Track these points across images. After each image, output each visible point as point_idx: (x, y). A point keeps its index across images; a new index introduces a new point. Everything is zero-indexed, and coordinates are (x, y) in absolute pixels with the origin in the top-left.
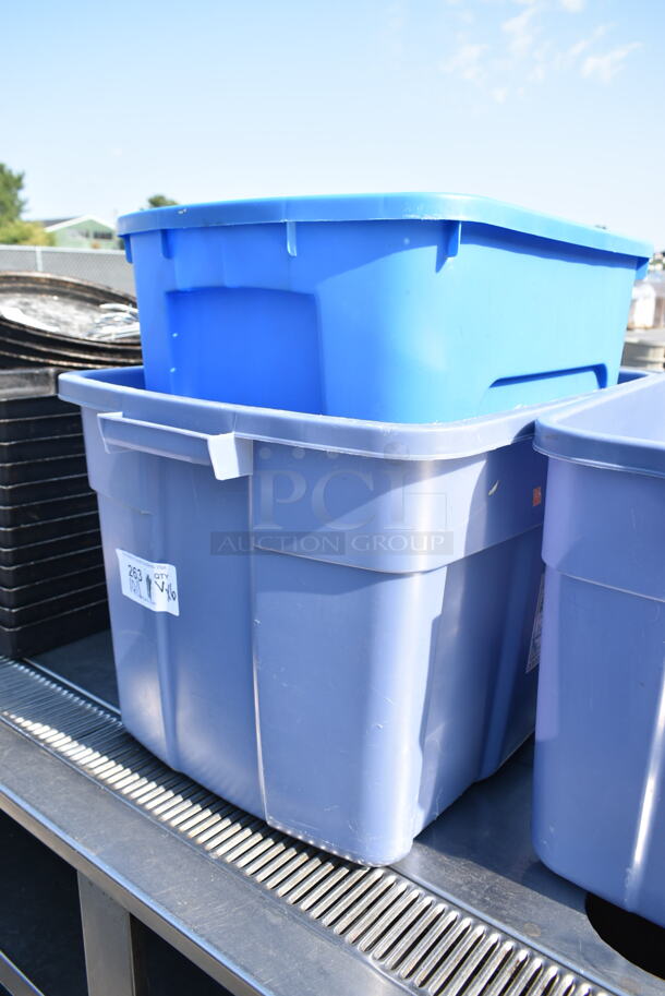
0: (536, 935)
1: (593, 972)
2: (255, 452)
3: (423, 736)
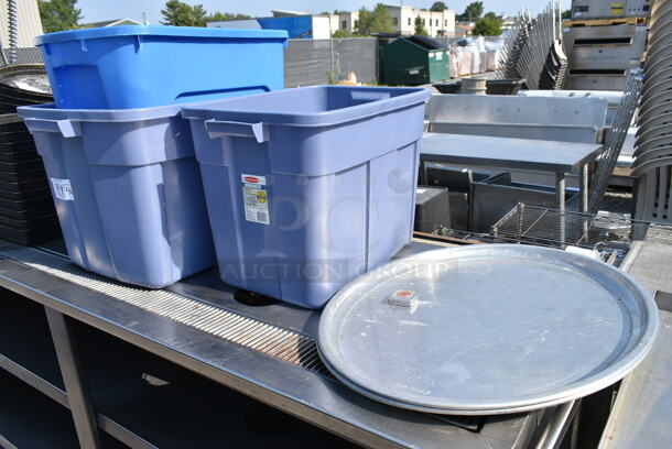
2: (82, 126)
3: (167, 233)
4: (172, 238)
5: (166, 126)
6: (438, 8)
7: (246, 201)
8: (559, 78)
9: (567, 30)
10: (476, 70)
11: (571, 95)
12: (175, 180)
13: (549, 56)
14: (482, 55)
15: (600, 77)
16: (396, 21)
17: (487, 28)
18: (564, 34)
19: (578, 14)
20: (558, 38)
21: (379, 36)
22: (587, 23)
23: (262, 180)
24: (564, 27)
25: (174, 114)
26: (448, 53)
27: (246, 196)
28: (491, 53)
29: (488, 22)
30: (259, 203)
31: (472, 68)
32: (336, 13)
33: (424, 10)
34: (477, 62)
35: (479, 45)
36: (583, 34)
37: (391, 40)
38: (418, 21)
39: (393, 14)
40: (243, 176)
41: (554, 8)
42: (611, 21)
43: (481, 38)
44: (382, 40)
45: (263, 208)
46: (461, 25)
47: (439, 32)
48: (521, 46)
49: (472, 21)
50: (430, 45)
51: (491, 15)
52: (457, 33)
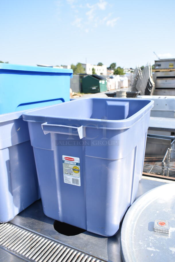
0: (39, 231)
1: (49, 237)
3: (11, 189)
4: (14, 191)
5: (12, 125)
6: (100, 64)
7: (64, 172)
8: (152, 91)
9: (154, 73)
10: (117, 87)
11: (159, 98)
12: (16, 156)
13: (148, 83)
14: (119, 82)
15: (166, 91)
16: (85, 69)
17: (118, 72)
18: (153, 74)
19: (157, 67)
20: (151, 76)
21: (80, 75)
22: (161, 70)
23: (77, 160)
24: (153, 72)
25: (17, 118)
26: (106, 81)
27: (65, 168)
28: (122, 81)
29: (119, 70)
30: (74, 173)
31: (115, 87)
32: (62, 66)
33: (95, 65)
34: (117, 84)
35: (117, 78)
36: (159, 74)
37: (85, 76)
38: (93, 70)
39: (84, 67)
40: (64, 156)
41: (149, 65)
42: (169, 70)
43: (118, 76)
44: (81, 76)
45: (77, 176)
46: (109, 71)
47: (101, 73)
48: (137, 79)
49: (113, 69)
50: (99, 78)
51: (119, 68)
52: (107, 74)
